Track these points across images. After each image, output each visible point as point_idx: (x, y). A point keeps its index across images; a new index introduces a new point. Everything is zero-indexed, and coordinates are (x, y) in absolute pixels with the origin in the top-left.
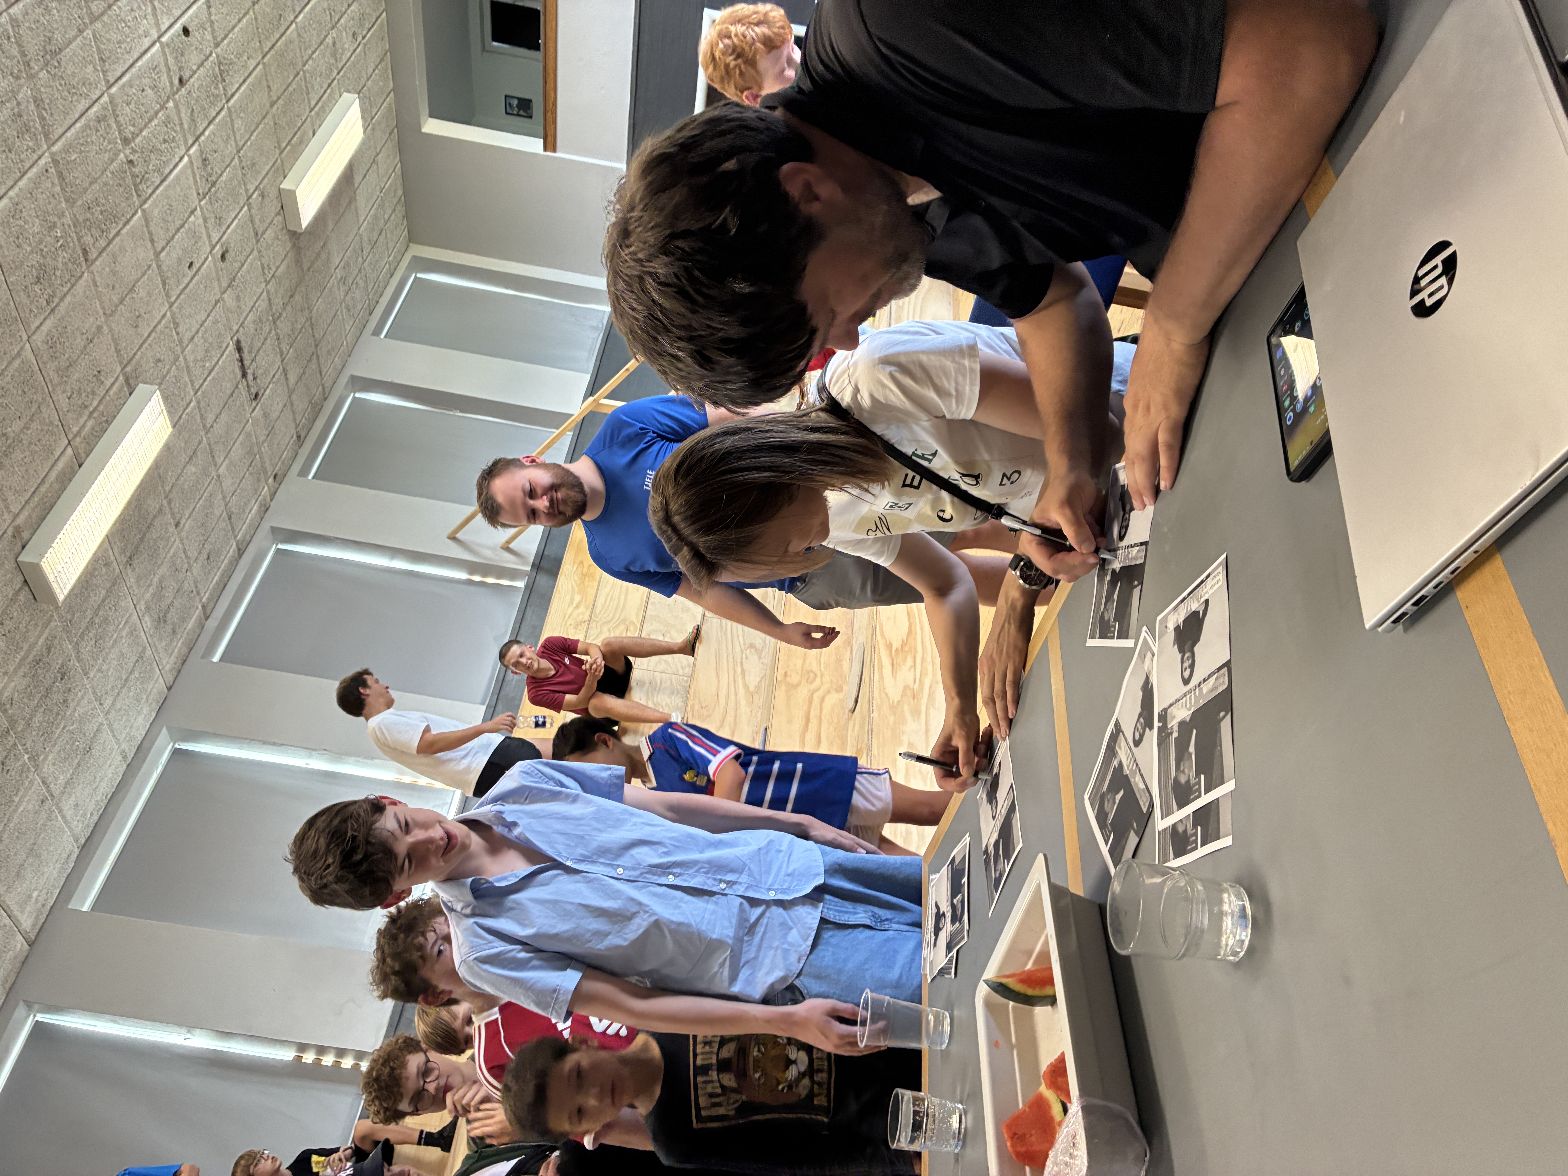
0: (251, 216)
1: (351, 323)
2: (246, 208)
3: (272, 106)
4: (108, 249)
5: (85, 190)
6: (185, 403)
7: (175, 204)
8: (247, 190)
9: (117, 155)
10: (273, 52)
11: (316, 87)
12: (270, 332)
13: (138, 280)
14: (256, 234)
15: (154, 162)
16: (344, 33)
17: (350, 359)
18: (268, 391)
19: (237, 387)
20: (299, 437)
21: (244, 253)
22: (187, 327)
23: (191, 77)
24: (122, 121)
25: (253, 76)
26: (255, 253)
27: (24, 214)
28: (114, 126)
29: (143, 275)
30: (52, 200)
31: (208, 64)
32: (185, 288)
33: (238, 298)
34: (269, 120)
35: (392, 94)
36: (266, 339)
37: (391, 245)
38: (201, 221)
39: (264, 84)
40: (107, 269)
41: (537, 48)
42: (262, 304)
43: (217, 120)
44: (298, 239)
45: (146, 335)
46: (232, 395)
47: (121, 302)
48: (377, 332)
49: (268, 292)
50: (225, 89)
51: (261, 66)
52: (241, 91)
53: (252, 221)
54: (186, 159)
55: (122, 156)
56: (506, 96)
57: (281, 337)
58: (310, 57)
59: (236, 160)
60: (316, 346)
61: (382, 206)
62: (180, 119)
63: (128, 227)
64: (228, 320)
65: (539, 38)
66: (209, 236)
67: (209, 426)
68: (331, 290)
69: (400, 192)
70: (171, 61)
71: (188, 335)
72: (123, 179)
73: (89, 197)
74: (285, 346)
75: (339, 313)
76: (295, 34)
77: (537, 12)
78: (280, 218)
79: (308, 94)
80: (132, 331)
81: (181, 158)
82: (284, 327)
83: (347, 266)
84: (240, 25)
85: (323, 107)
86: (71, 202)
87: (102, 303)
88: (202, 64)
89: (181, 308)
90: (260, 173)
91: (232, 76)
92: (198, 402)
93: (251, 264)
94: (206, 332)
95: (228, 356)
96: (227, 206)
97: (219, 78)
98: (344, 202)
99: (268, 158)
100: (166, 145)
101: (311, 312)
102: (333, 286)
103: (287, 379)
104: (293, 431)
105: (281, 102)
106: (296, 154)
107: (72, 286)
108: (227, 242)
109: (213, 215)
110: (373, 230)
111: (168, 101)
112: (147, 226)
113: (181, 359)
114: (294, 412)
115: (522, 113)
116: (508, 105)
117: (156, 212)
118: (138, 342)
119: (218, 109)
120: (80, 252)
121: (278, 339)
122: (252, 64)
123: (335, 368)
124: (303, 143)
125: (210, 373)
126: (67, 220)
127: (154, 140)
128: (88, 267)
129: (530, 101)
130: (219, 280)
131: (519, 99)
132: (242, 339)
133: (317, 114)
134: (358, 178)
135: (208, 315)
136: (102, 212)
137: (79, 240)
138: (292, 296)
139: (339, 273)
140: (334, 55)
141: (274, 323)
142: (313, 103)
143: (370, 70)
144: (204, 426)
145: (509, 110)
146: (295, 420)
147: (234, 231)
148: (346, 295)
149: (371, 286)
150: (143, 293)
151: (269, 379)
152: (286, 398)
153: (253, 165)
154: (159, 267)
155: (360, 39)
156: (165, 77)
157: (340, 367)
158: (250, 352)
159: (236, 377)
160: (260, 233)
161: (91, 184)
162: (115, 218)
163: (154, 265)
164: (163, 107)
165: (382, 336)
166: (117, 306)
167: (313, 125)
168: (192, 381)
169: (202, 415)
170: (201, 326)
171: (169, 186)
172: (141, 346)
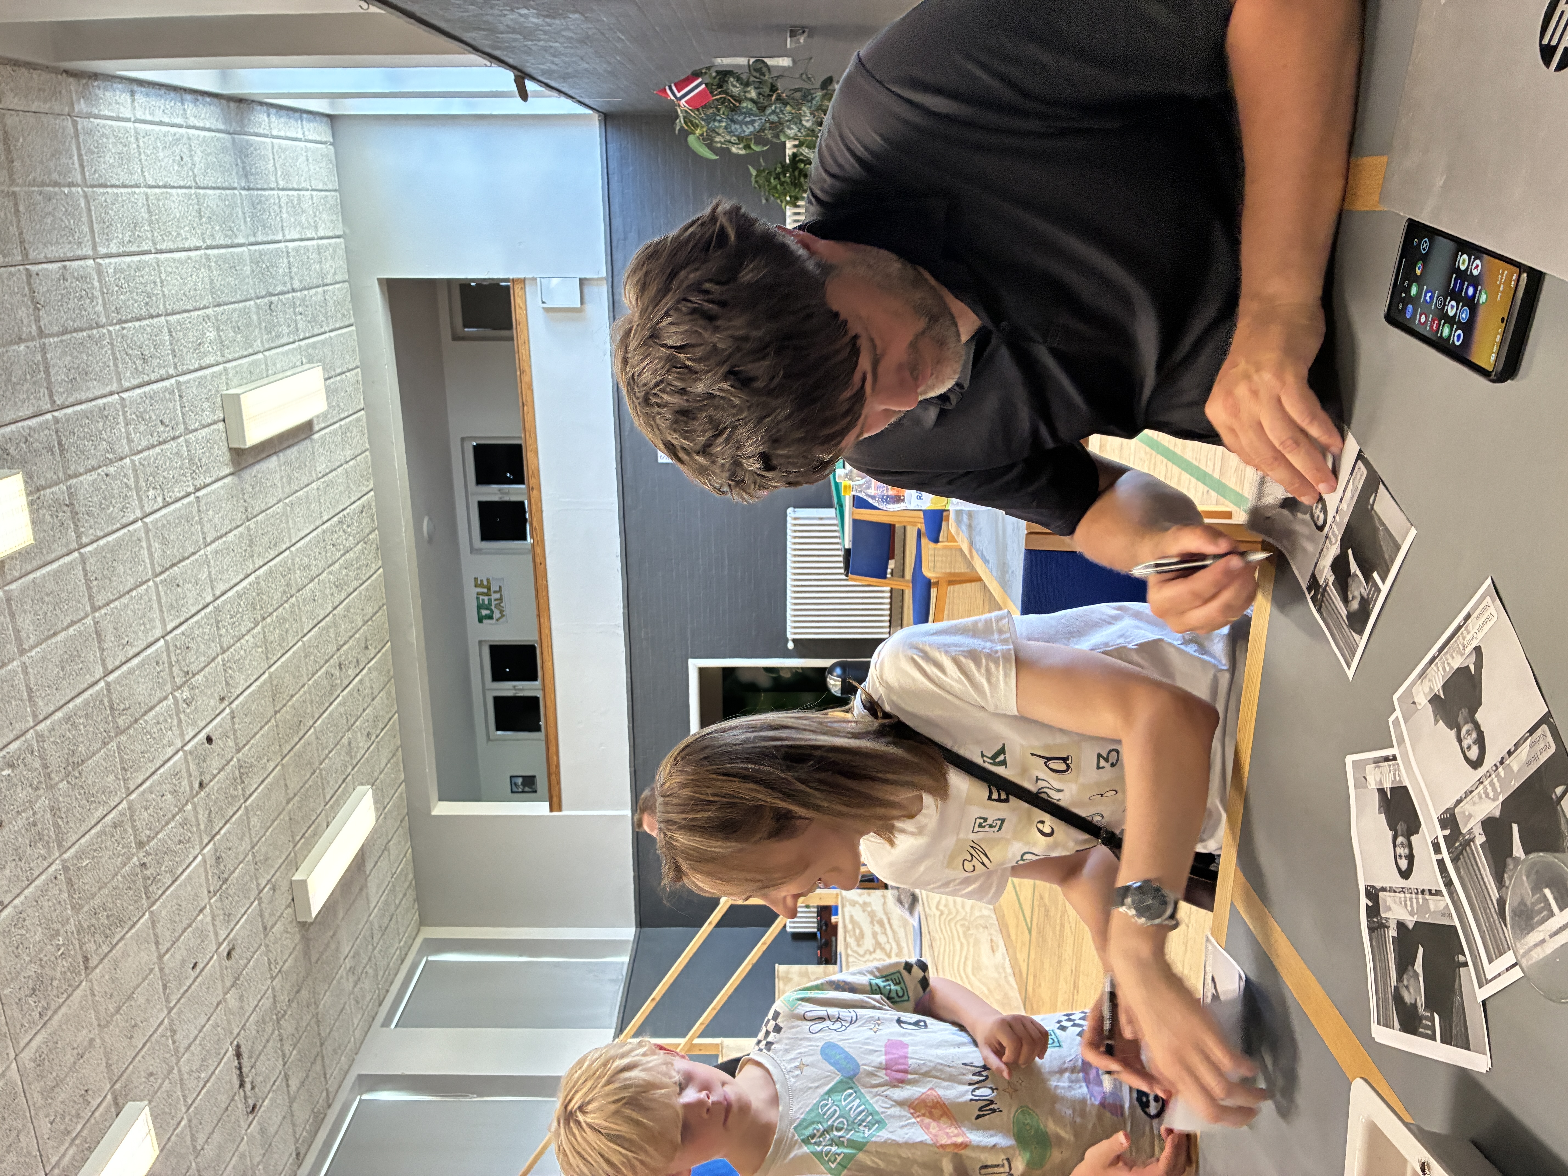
0: (261, 910)
1: (359, 1016)
2: (256, 902)
3: (288, 803)
4: (111, 955)
5: (93, 896)
6: (175, 1122)
7: (184, 904)
8: (258, 885)
9: (129, 859)
10: (292, 753)
11: (331, 783)
12: (273, 1033)
13: (138, 986)
14: (265, 928)
15: (167, 862)
16: (359, 734)
17: (357, 1058)
18: (267, 1101)
19: (233, 1100)
20: (298, 1154)
21: (252, 950)
22: (186, 1032)
23: (211, 781)
24: (139, 826)
25: (271, 776)
26: (263, 948)
27: (27, 923)
28: (130, 831)
29: (144, 980)
30: (58, 906)
31: (228, 769)
32: (187, 991)
33: (241, 998)
34: (284, 816)
35: (403, 785)
36: (268, 1041)
37: (401, 930)
38: (209, 919)
39: (282, 783)
40: (107, 977)
41: (538, 729)
42: (267, 1003)
43: (234, 819)
44: (307, 931)
45: (140, 1046)
46: (227, 1109)
47: (118, 1010)
48: (386, 1023)
49: (273, 989)
50: (243, 790)
51: (279, 767)
52: (259, 791)
53: (261, 915)
54: (200, 858)
55: (135, 859)
56: (511, 777)
57: (285, 1036)
58: (327, 756)
59: (250, 856)
60: (322, 1045)
61: (393, 890)
62: (197, 820)
63: (133, 931)
64: (229, 1022)
65: (539, 720)
66: (216, 934)
67: (199, 1148)
68: (339, 982)
69: (411, 876)
70: (192, 767)
71: (186, 1043)
72: (134, 882)
73: (97, 901)
74: (287, 1048)
75: (347, 1007)
76: (313, 737)
77: (536, 699)
78: (290, 910)
79: (323, 789)
80: (125, 1042)
81: (195, 858)
82: (288, 1026)
83: (357, 954)
84: (262, 732)
85: (337, 800)
86: (76, 908)
87: (97, 1012)
88: (223, 769)
89: (180, 1012)
90: (272, 866)
91: (252, 778)
92: (190, 1121)
93: (258, 959)
94: (204, 1038)
95: (226, 1064)
96: (237, 902)
97: (239, 781)
98: (355, 889)
99: (281, 852)
100: (181, 846)
101: (317, 1007)
102: (341, 977)
103: (288, 1086)
104: (293, 1147)
105: (297, 798)
106: (309, 846)
107: (68, 998)
108: (235, 939)
109: (222, 912)
110: (384, 915)
111: (186, 804)
112: (154, 926)
113: (175, 1071)
114: (294, 1125)
115: (527, 789)
116: (513, 784)
117: (164, 913)
118: (131, 1054)
119: (235, 809)
120: (81, 960)
121: (281, 1040)
122: (271, 765)
123: (341, 1069)
124: (317, 835)
125: (204, 1086)
126: (71, 927)
127: (169, 842)
128: (87, 975)
129: (534, 777)
130: (223, 980)
131: (523, 777)
132: (243, 1043)
133: (332, 807)
134: (369, 866)
135: (209, 1019)
136: (108, 917)
137: (81, 948)
138: (298, 992)
139: (348, 963)
140: (349, 753)
141: (278, 1021)
142: (328, 798)
143: (383, 765)
144: (195, 1148)
145: (515, 789)
146: (294, 1132)
147: (243, 927)
148: (355, 986)
149: (381, 973)
150: (141, 1000)
151: (268, 1087)
152: (285, 1108)
153: (266, 859)
154: (161, 970)
155: (373, 738)
156: (185, 782)
157: (346, 1067)
158: (250, 1057)
159: (232, 1088)
160: (269, 927)
161: (100, 889)
162: (121, 921)
163: (157, 969)
164: (181, 810)
165: (393, 1026)
166: (112, 1016)
167: (327, 817)
168: (184, 1096)
169: (192, 1135)
170: (200, 1031)
171: (180, 885)
172: (134, 1058)
